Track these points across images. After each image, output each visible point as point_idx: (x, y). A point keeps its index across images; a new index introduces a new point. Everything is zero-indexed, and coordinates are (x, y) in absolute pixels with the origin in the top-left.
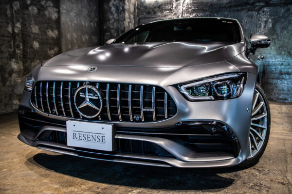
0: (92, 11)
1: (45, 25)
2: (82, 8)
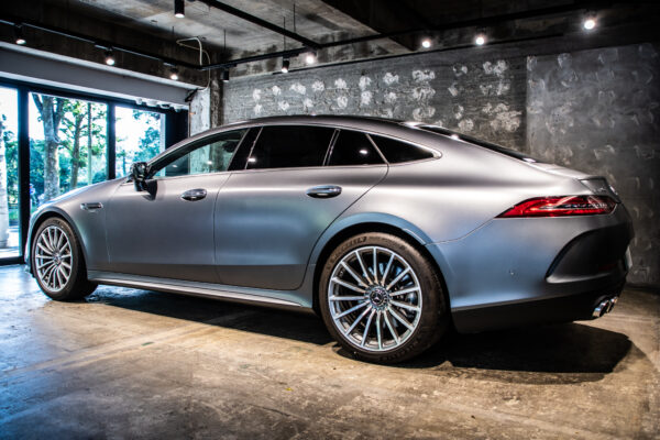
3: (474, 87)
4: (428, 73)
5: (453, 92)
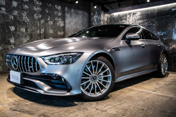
0: (84, 22)
1: (57, 30)
2: (78, 21)
3: (53, 11)
4: (39, 3)
5: (47, 11)
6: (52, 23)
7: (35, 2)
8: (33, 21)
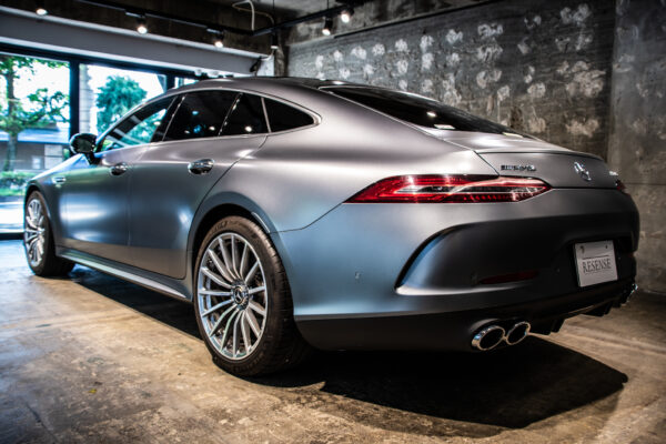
1: (565, 113)
3: (548, 41)
4: (495, 28)
5: (523, 49)
6: (542, 88)
7: (480, 33)
8: (473, 99)
